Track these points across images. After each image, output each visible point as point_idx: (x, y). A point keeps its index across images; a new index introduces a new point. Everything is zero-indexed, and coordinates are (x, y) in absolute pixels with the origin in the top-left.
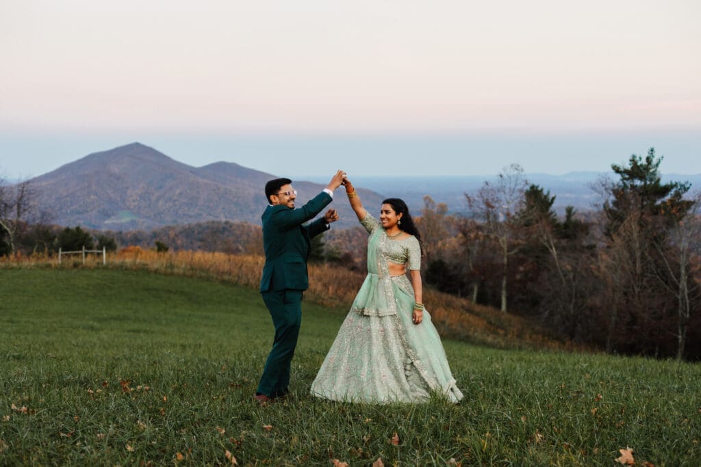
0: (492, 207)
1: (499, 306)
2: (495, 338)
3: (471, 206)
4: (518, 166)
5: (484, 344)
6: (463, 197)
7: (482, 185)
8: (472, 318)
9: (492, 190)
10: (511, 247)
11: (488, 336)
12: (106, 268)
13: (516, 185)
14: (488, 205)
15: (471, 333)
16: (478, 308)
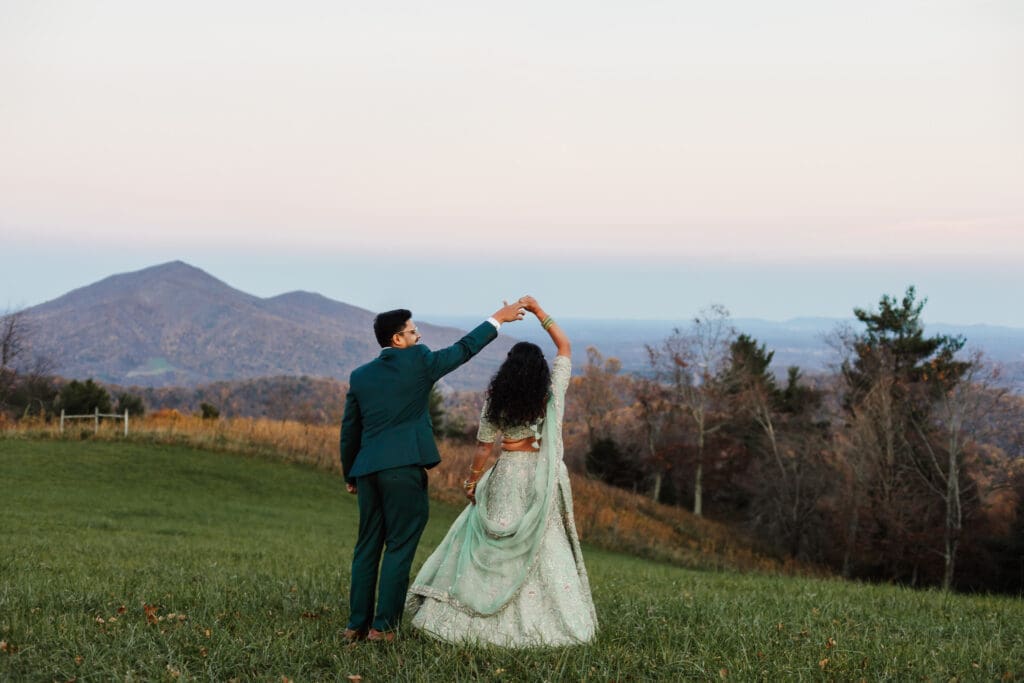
0: (684, 365)
1: (690, 506)
2: (684, 553)
3: (653, 363)
4: (722, 307)
5: (668, 561)
6: (643, 350)
7: (670, 333)
8: (652, 524)
9: (684, 340)
10: (710, 423)
11: (675, 549)
12: (128, 440)
13: (718, 334)
14: (678, 361)
15: (650, 545)
16: (661, 509)
